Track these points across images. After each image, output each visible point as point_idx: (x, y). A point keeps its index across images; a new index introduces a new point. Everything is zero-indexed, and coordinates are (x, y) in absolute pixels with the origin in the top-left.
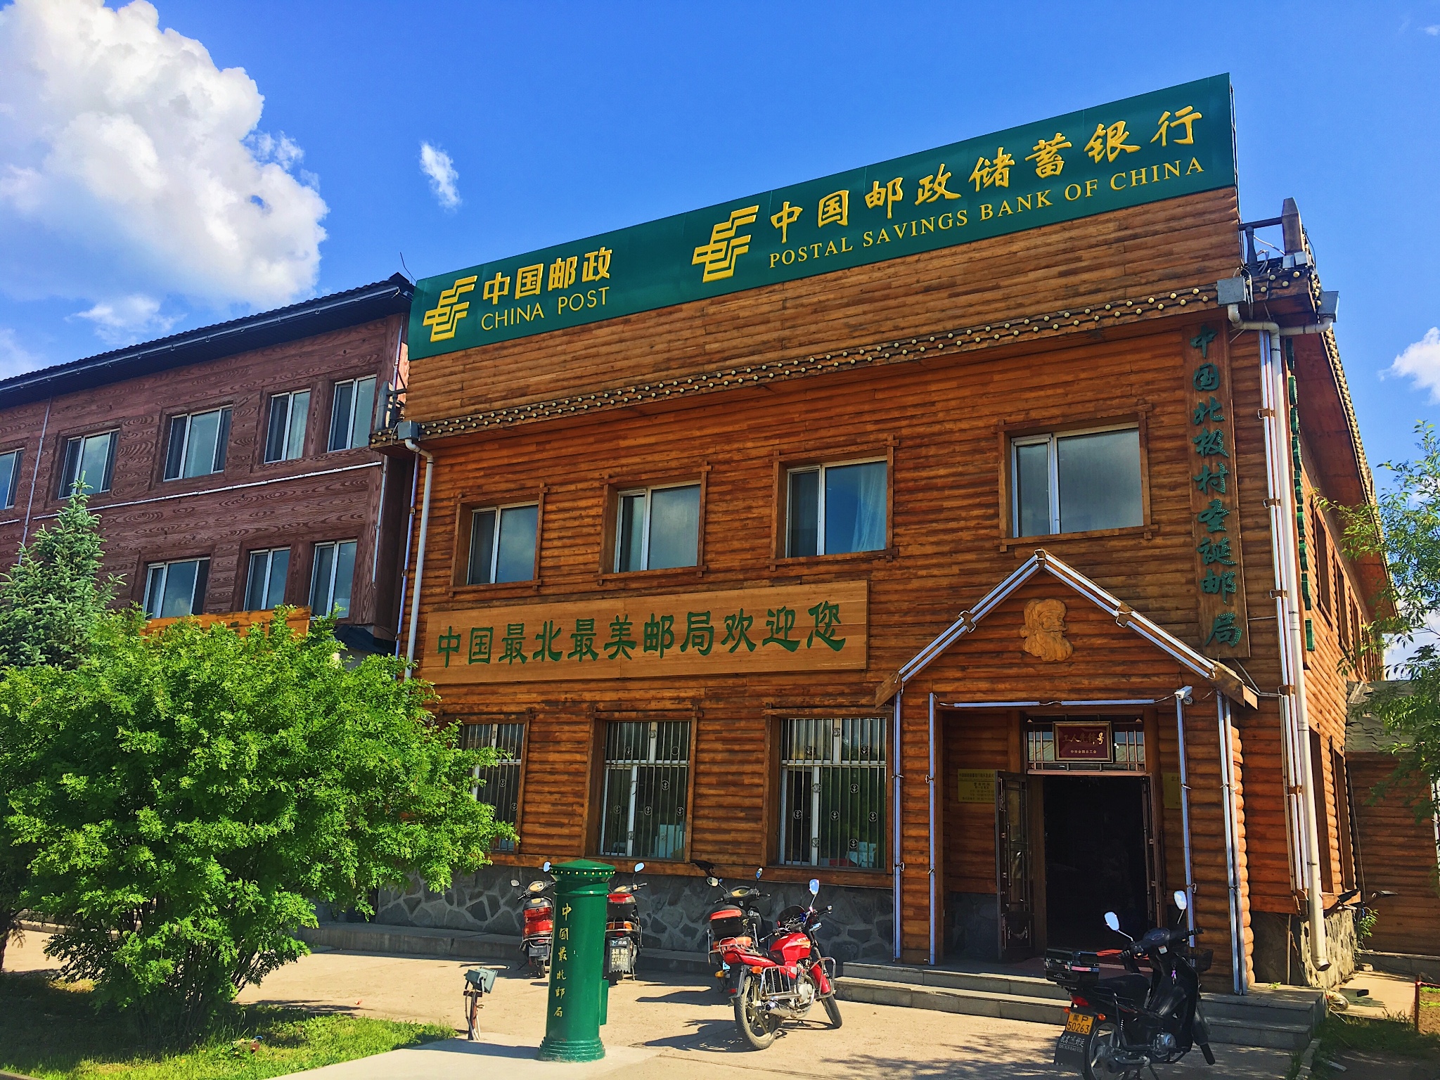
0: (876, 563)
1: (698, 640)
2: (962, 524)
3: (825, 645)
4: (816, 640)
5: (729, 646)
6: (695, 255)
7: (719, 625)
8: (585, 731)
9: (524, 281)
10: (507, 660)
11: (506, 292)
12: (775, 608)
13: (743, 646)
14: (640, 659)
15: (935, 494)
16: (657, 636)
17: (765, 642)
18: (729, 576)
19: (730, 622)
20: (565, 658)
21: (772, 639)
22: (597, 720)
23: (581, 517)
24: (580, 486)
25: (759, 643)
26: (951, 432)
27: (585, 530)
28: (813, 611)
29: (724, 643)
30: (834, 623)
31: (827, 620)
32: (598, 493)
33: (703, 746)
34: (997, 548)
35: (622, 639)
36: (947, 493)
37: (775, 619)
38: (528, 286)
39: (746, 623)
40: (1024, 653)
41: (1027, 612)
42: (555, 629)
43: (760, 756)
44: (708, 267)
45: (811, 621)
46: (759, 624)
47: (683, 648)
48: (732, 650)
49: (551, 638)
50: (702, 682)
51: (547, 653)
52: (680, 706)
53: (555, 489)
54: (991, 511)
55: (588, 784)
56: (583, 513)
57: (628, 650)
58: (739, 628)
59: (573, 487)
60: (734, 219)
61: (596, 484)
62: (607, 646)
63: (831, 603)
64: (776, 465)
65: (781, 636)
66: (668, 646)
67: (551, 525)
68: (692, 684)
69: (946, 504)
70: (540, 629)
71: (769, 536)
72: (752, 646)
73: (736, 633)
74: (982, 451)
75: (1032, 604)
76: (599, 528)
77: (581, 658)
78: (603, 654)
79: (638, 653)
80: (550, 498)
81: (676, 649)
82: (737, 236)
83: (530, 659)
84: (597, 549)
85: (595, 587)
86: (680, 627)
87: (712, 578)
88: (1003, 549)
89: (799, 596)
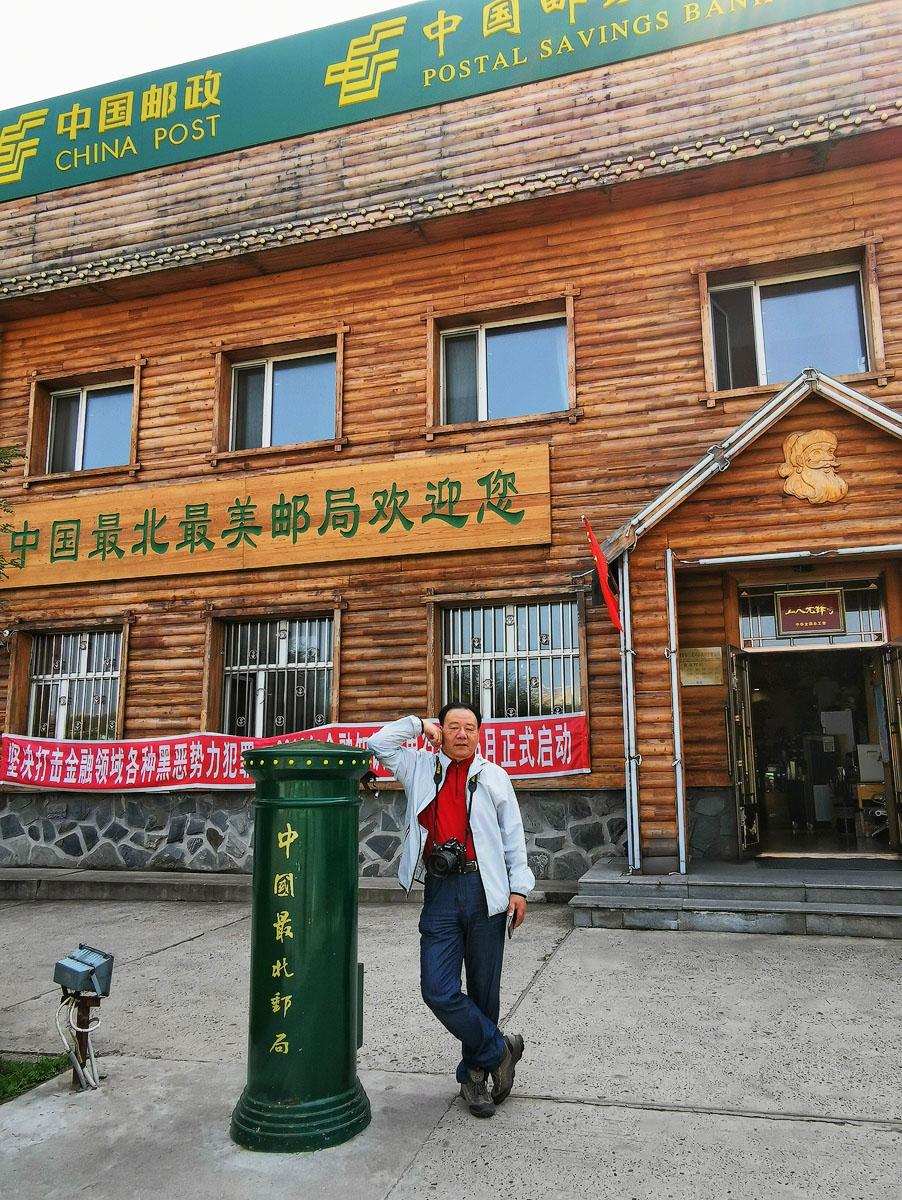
0: (557, 427)
1: (338, 521)
2: (659, 378)
3: (499, 518)
4: (489, 514)
5: (380, 524)
6: (328, 74)
7: (366, 504)
8: (202, 632)
9: (109, 111)
10: (99, 556)
11: (86, 124)
12: (435, 481)
13: (398, 524)
14: (268, 549)
15: (626, 346)
16: (288, 519)
17: (426, 518)
18: (376, 448)
19: (380, 499)
20: (172, 549)
21: (433, 515)
22: (216, 620)
23: (188, 391)
24: (185, 356)
25: (417, 521)
26: (642, 277)
27: (193, 406)
28: (481, 481)
29: (372, 522)
30: (510, 493)
31: (501, 490)
32: (209, 362)
33: (348, 642)
34: (703, 403)
35: (244, 524)
36: (640, 345)
37: (436, 493)
38: (116, 117)
39: (400, 499)
40: (785, 496)
41: (787, 447)
42: (159, 517)
43: (421, 649)
44: (345, 88)
45: (482, 493)
46: (417, 499)
47: (322, 530)
48: (384, 530)
49: (154, 528)
50: (345, 569)
51: (149, 545)
52: (319, 598)
53: (153, 361)
54: (694, 362)
55: (205, 693)
56: (191, 386)
57: (252, 536)
58: (391, 507)
59: (177, 358)
60: (377, 32)
61: (206, 353)
62: (226, 533)
63: (505, 472)
64: (431, 324)
65: (445, 510)
66: (303, 529)
67: (151, 402)
68: (331, 571)
69: (639, 357)
70: (141, 519)
71: (424, 401)
72: (408, 524)
73: (389, 510)
74: (680, 298)
75: (793, 437)
76: (210, 403)
77: (192, 550)
78: (220, 543)
79: (264, 539)
80: (147, 372)
81: (313, 531)
82: (382, 50)
83: (128, 552)
84: (207, 425)
85: (206, 468)
86: (317, 507)
87: (354, 451)
88: (711, 404)
89: (466, 466)
